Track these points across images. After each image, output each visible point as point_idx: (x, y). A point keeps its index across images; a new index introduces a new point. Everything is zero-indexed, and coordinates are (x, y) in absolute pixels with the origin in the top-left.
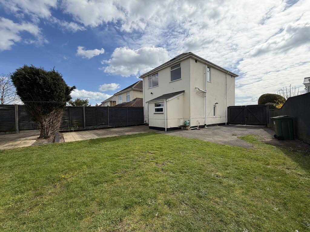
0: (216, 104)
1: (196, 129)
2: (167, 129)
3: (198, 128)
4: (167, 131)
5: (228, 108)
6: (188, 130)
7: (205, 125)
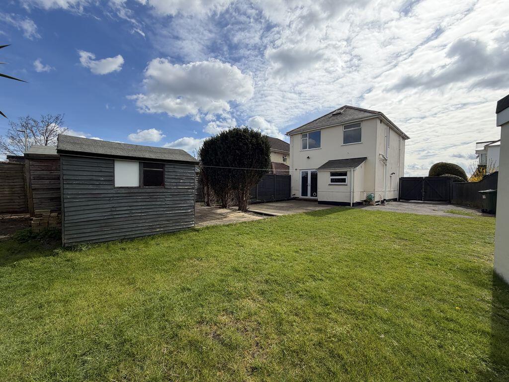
0: (392, 174)
1: (378, 204)
2: (353, 203)
3: (380, 203)
4: (353, 206)
5: (400, 179)
6: (373, 205)
7: (385, 200)
